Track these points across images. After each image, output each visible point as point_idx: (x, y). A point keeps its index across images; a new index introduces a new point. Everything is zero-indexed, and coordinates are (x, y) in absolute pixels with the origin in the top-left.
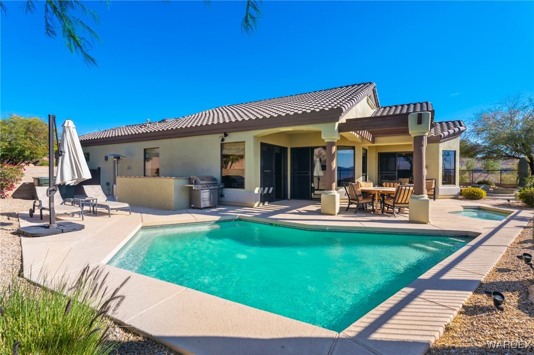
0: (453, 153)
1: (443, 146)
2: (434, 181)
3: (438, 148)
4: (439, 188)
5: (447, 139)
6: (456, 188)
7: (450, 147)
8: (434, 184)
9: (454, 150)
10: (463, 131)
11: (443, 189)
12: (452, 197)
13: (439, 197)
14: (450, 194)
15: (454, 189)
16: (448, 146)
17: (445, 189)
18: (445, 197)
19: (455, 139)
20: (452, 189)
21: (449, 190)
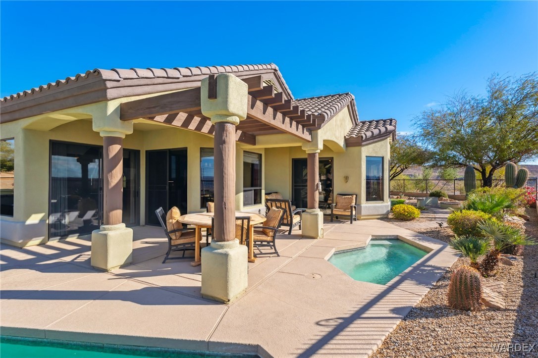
0: (381, 159)
1: (367, 151)
2: (355, 196)
3: (360, 152)
4: (362, 205)
5: (372, 141)
6: (384, 205)
7: (376, 152)
8: (354, 201)
9: (382, 156)
10: (391, 132)
11: (367, 206)
12: (379, 217)
13: (362, 218)
14: (377, 214)
15: (381, 207)
16: (374, 150)
17: (369, 207)
18: (369, 217)
19: (382, 142)
20: (379, 207)
21: (375, 207)
